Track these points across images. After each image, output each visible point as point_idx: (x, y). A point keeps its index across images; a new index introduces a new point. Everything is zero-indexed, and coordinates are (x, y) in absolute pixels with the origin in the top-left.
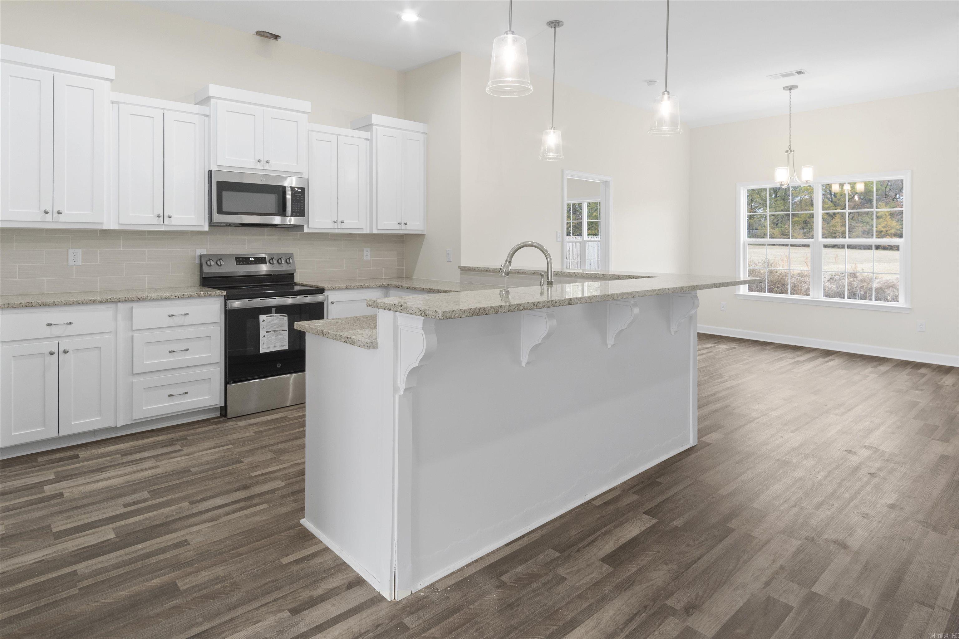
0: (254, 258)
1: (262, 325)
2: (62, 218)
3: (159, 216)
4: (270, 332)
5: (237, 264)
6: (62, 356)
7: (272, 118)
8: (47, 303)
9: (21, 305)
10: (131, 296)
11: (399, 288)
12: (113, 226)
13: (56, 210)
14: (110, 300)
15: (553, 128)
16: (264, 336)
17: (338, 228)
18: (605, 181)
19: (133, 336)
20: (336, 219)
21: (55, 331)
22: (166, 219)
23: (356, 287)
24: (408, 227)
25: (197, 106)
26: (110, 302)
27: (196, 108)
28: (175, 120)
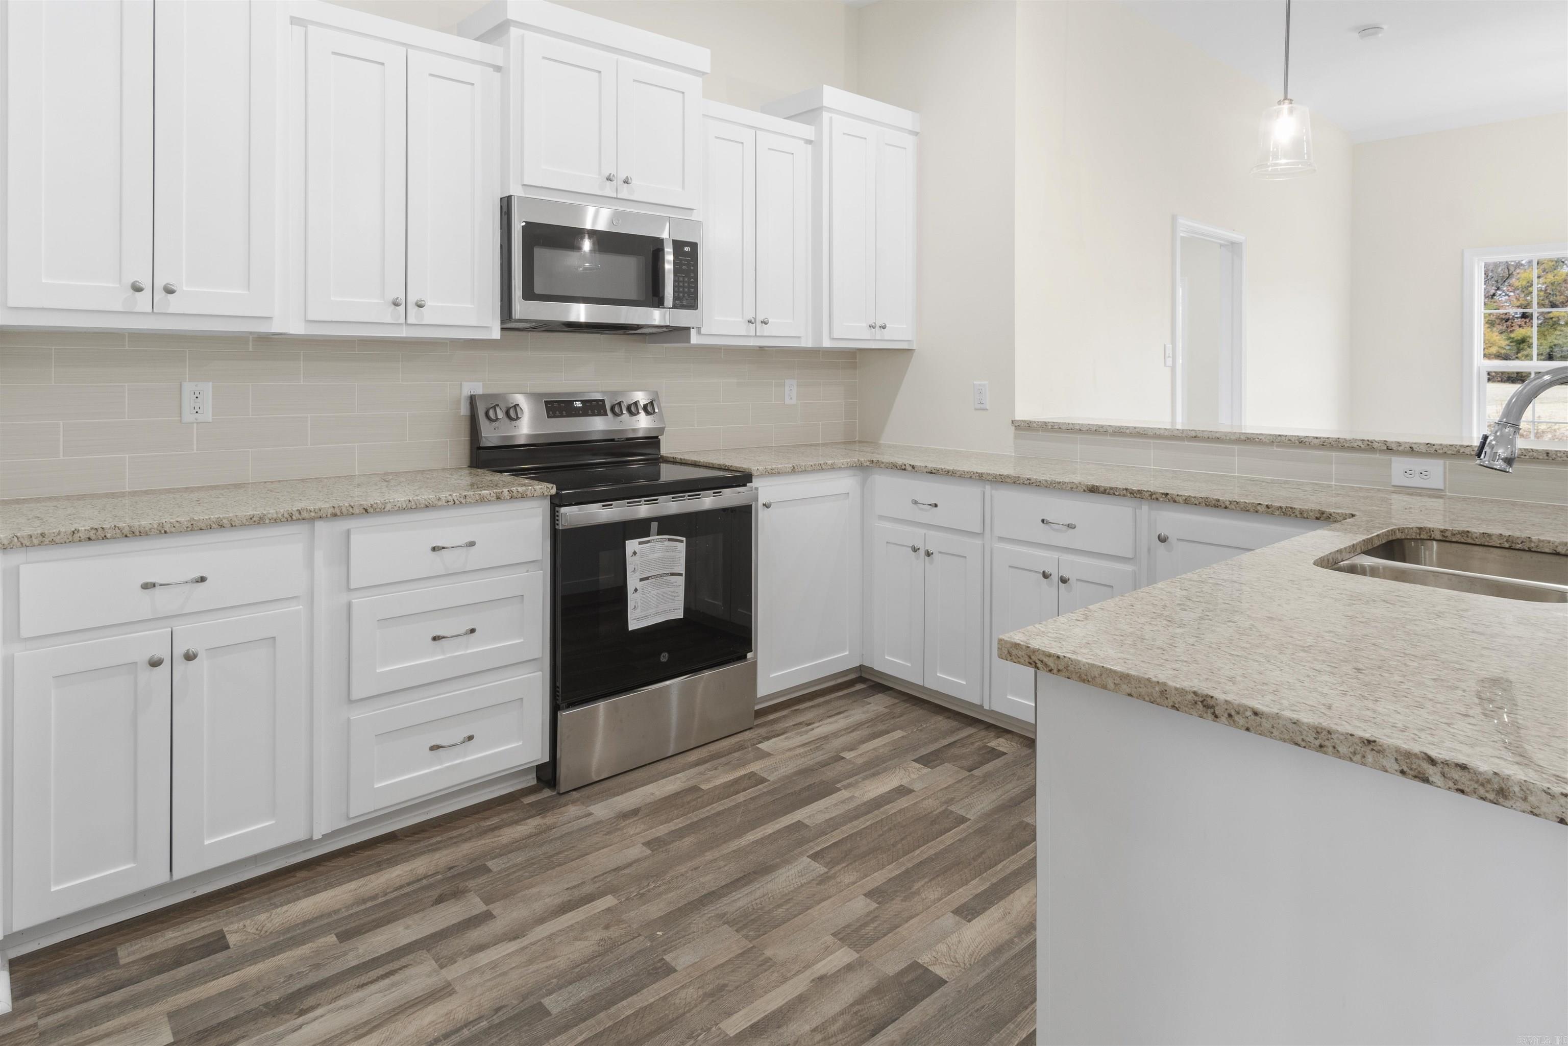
0: (582, 401)
1: (631, 563)
2: (174, 304)
3: (396, 304)
4: (647, 578)
5: (549, 417)
6: (181, 667)
7: (634, 81)
8: (142, 530)
9: (77, 536)
10: (347, 505)
11: (905, 469)
12: (296, 327)
13: (160, 284)
14: (297, 515)
15: (1287, 101)
16: (636, 590)
17: (756, 336)
18: (1233, 243)
19: (349, 606)
20: (750, 316)
21: (162, 600)
22: (412, 310)
23: (810, 469)
24: (887, 334)
25: (478, 43)
26: (299, 519)
27: (476, 49)
28: (431, 75)
